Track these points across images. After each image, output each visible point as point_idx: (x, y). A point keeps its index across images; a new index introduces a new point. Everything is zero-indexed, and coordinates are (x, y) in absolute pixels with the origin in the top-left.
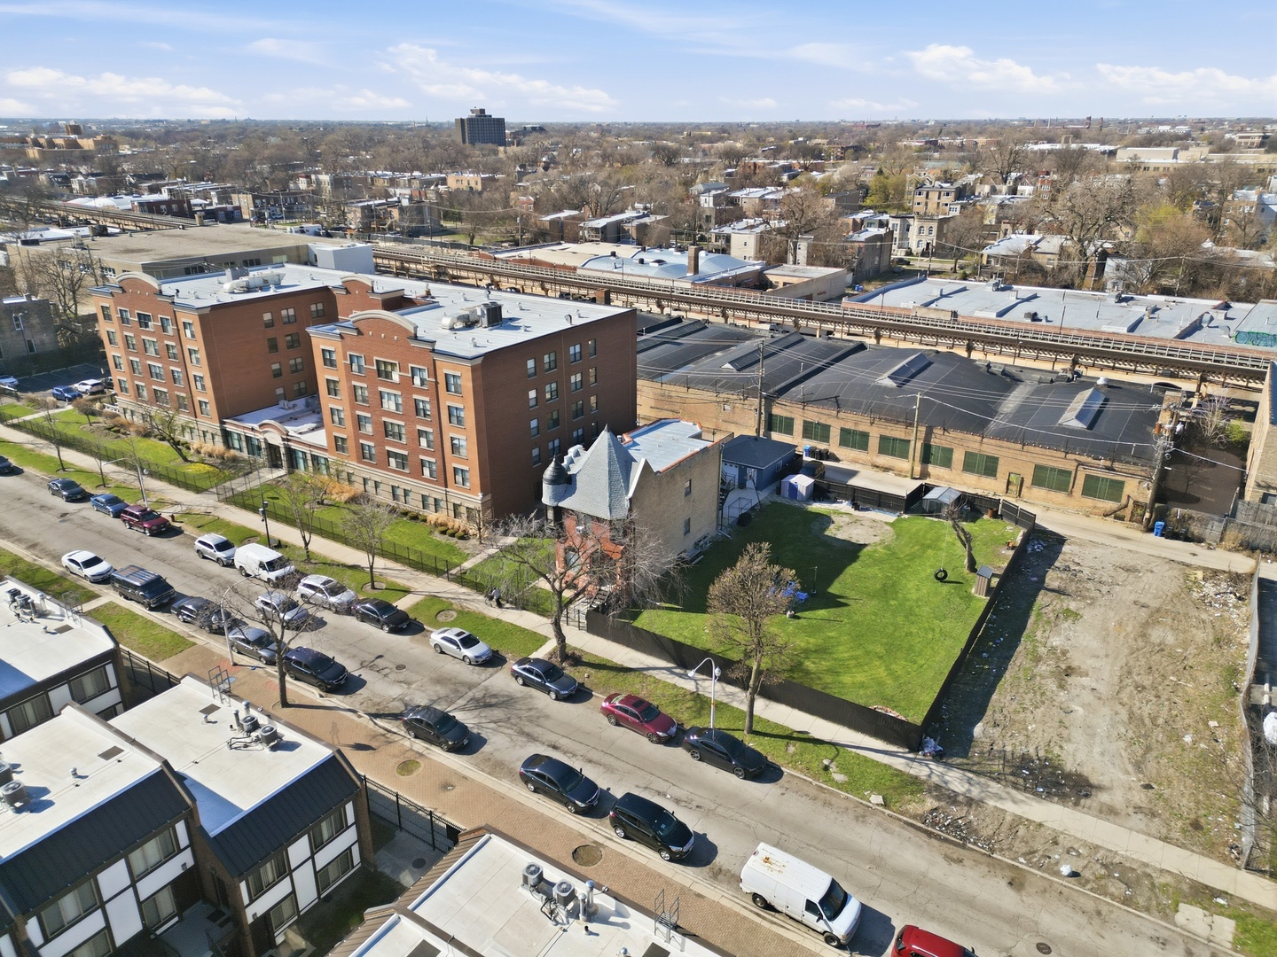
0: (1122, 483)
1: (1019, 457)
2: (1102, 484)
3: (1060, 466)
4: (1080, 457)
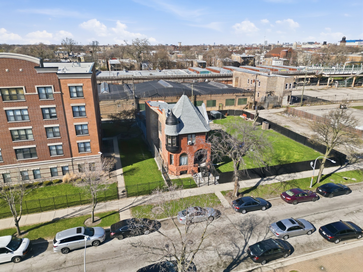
0: (246, 99)
1: (221, 98)
2: (242, 101)
3: (232, 98)
4: (237, 94)
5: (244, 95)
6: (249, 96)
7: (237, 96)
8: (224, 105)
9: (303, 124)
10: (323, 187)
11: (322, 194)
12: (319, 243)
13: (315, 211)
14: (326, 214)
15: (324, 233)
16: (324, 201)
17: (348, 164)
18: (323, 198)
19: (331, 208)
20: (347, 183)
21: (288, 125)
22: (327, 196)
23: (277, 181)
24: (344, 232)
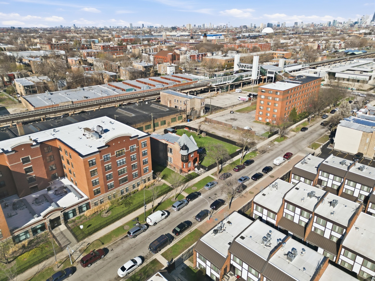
0: (182, 116)
2: (180, 117)
3: (174, 117)
4: (177, 114)
5: (180, 114)
6: (183, 114)
7: (177, 115)
8: (171, 122)
9: (220, 129)
10: (245, 162)
11: (246, 165)
12: (253, 182)
13: (247, 172)
14: (250, 172)
15: (253, 178)
16: (247, 168)
17: (249, 149)
18: (247, 167)
19: (251, 169)
20: (252, 158)
21: (213, 131)
22: (247, 166)
23: (228, 164)
24: (258, 176)
